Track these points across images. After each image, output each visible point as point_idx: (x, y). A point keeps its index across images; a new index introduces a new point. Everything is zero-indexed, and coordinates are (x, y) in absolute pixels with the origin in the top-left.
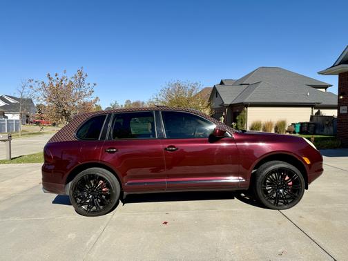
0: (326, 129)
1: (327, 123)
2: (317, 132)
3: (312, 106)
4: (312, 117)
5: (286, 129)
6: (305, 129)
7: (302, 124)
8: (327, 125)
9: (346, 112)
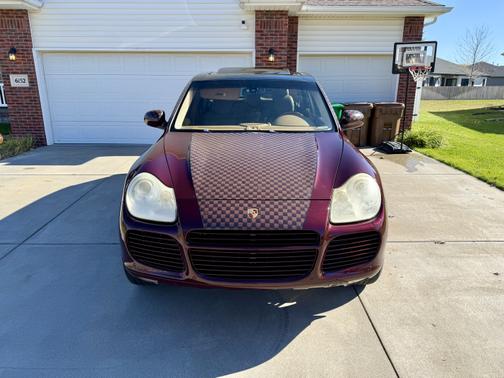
9: (27, 84)
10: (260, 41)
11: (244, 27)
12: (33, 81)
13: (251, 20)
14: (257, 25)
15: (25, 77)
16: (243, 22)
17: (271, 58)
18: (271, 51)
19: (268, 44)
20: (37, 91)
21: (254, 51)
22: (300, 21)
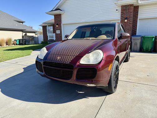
0: (30, 42)
1: (31, 39)
2: (27, 43)
3: (22, 31)
4: (23, 36)
5: (12, 43)
6: (21, 42)
7: (19, 40)
8: (31, 40)
9: (59, 33)
10: (122, 16)
11: (117, 11)
12: (61, 32)
13: (120, 9)
14: (121, 10)
15: (59, 31)
16: (117, 10)
17: (126, 21)
18: (126, 18)
19: (125, 16)
20: (61, 35)
21: (120, 19)
22: (139, 7)
